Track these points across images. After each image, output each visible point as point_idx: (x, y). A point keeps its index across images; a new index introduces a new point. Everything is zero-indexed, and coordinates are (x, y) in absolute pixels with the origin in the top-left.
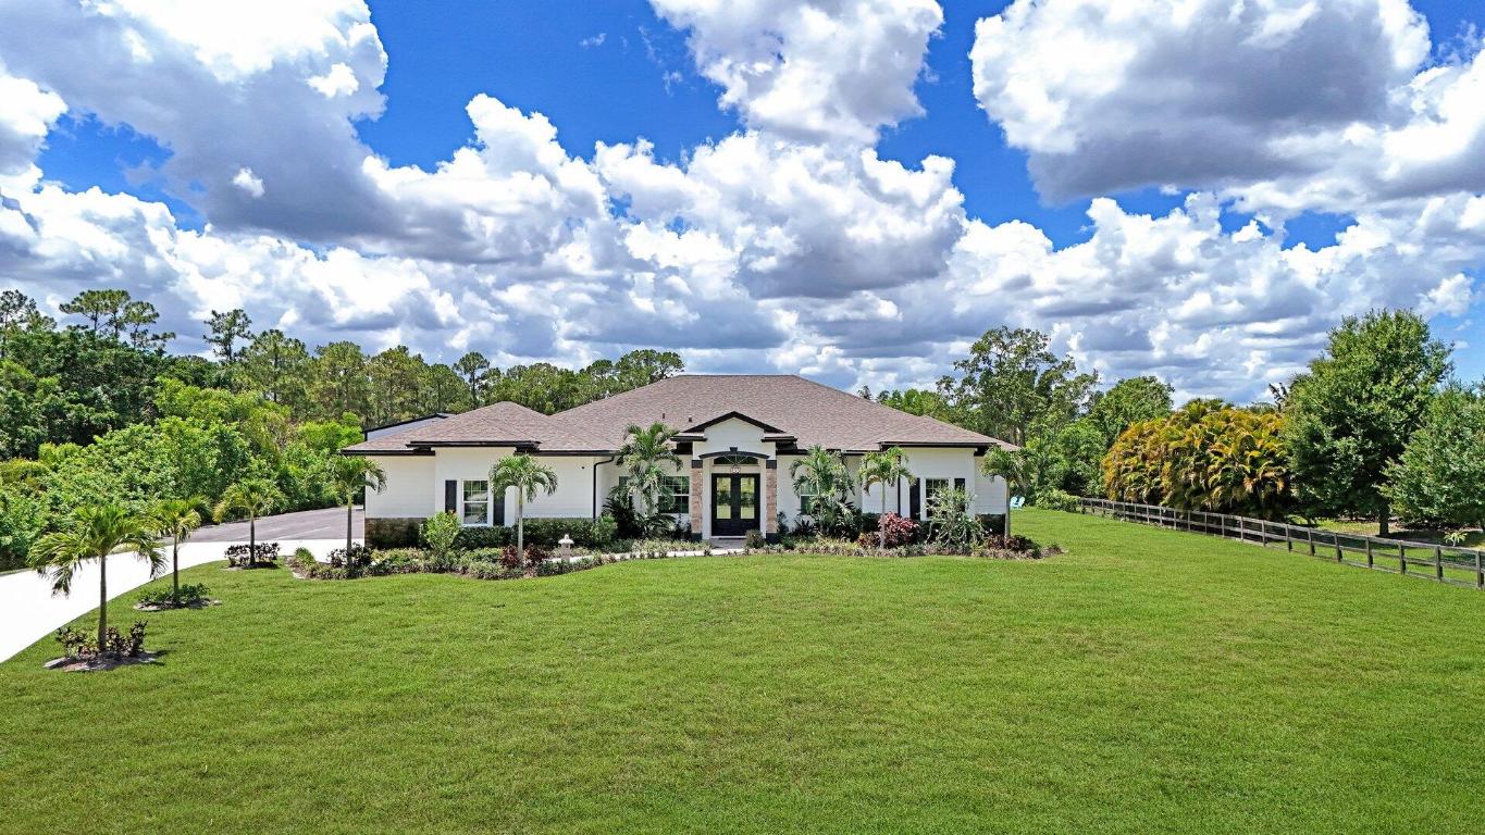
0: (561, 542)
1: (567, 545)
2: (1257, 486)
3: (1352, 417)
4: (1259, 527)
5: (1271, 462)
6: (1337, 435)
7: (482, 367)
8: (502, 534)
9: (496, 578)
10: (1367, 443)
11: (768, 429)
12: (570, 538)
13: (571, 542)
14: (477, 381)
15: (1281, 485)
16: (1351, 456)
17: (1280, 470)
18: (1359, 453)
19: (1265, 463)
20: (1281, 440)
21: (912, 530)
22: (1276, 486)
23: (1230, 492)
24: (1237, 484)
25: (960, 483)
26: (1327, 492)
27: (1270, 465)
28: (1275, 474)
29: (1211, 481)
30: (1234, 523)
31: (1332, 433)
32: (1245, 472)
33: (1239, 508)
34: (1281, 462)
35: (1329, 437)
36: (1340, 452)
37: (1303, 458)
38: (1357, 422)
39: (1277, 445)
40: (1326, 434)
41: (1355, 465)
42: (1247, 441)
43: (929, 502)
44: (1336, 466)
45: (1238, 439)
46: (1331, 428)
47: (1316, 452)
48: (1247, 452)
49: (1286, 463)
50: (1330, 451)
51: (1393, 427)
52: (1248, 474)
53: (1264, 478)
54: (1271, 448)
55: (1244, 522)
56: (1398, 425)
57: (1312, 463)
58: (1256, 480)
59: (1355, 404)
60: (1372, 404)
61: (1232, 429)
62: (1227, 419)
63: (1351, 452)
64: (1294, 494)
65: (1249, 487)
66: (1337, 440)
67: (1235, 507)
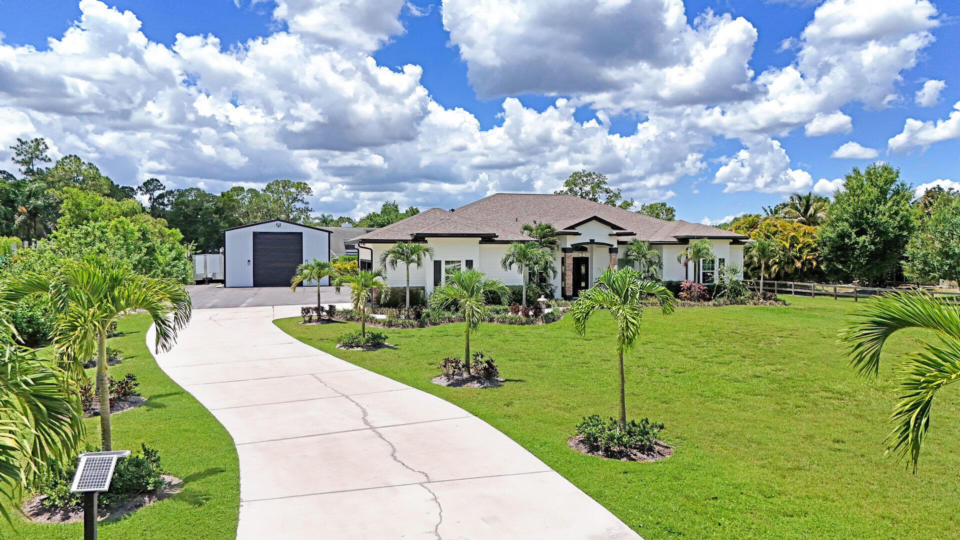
0: (540, 300)
2: (803, 264)
3: (867, 223)
4: (790, 287)
5: (809, 250)
6: (859, 234)
7: (159, 189)
9: (522, 324)
10: (877, 238)
11: (614, 227)
15: (815, 263)
16: (867, 247)
17: (815, 255)
18: (872, 244)
19: (806, 251)
20: (813, 238)
21: (704, 291)
22: (812, 264)
23: (784, 268)
24: (788, 263)
25: (722, 261)
26: (850, 266)
27: (809, 252)
28: (811, 257)
29: (770, 262)
30: (785, 286)
31: (856, 233)
32: (794, 256)
33: (790, 277)
34: (815, 250)
35: (854, 236)
36: (860, 244)
37: (832, 247)
38: (870, 227)
39: (811, 240)
40: (853, 233)
41: (868, 251)
42: (793, 238)
43: (704, 274)
44: (857, 252)
45: (789, 237)
46: (855, 230)
47: (844, 244)
48: (795, 245)
49: (818, 250)
50: (854, 244)
51: (891, 229)
52: (796, 257)
53: (806, 260)
54: (808, 242)
55: (795, 285)
56: (894, 228)
57: (840, 251)
58: (802, 261)
59: (870, 216)
60: (880, 216)
61: (781, 232)
62: (775, 226)
63: (867, 244)
64: (823, 268)
65: (798, 264)
66: (859, 237)
67: (788, 277)
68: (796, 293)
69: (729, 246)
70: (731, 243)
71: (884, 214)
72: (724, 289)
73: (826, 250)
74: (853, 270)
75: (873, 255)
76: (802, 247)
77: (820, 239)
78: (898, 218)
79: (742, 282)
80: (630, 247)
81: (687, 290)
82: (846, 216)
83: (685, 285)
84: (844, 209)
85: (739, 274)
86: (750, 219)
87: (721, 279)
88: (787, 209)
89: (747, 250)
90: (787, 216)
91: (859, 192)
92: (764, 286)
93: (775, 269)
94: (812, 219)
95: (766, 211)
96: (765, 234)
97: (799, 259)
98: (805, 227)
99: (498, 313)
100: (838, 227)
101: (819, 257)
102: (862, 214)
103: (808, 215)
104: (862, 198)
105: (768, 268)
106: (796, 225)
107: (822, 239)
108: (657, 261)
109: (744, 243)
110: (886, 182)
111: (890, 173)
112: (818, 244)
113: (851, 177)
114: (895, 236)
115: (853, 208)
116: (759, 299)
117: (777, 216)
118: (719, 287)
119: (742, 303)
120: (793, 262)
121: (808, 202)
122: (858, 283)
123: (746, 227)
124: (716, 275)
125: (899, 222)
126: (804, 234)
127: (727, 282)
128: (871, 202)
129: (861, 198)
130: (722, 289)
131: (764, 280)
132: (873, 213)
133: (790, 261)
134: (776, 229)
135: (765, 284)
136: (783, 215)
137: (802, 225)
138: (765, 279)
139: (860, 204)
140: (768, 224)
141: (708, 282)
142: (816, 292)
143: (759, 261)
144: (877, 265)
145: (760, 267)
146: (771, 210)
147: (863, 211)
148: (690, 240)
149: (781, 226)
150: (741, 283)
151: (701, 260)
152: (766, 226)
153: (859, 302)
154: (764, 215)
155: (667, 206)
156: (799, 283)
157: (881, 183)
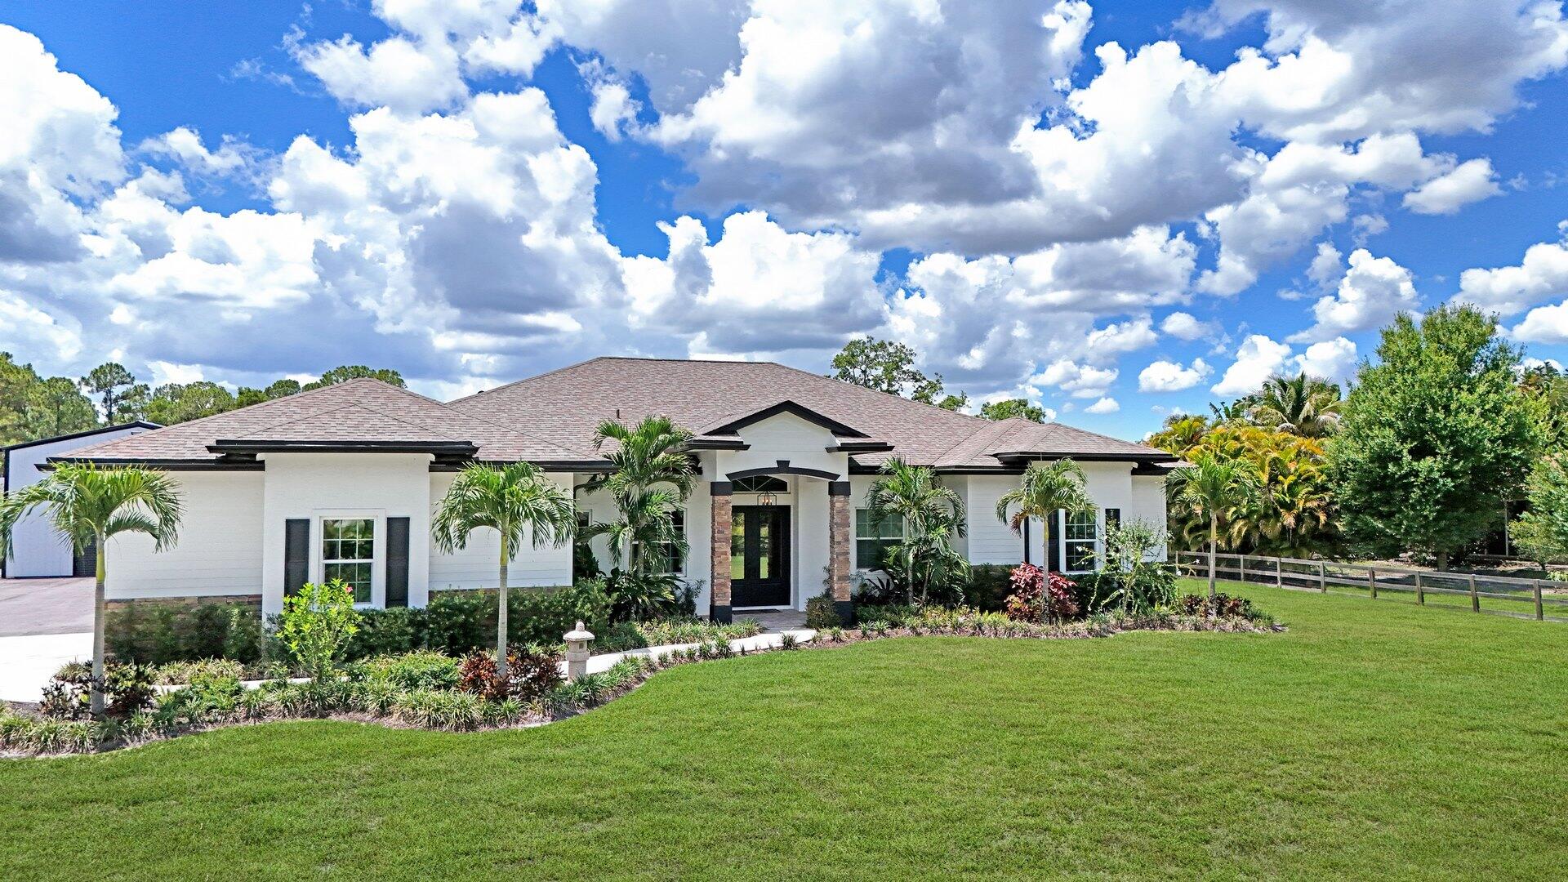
0: (570, 635)
1: (580, 643)
2: (1299, 519)
3: (1434, 431)
4: (1273, 567)
5: (1310, 489)
6: (1418, 453)
7: (123, 383)
8: (411, 623)
9: (471, 725)
10: (1457, 462)
11: (839, 430)
12: (587, 628)
13: (590, 636)
14: (116, 401)
15: (1323, 518)
16: (1437, 481)
17: (1322, 499)
18: (1447, 476)
19: (1303, 491)
20: (1317, 462)
21: (1067, 591)
22: (1317, 519)
23: (1257, 527)
24: (1266, 516)
25: (1113, 515)
26: (1400, 524)
27: (1310, 493)
28: (1315, 504)
29: (1229, 516)
30: (1261, 565)
31: (1410, 452)
32: (1278, 501)
33: (1273, 546)
34: (1323, 488)
35: (1407, 458)
36: (1422, 475)
37: (1360, 482)
38: (1442, 439)
39: (1313, 469)
40: (1405, 452)
41: (1438, 491)
42: (1276, 464)
43: (1069, 546)
44: (1415, 494)
45: (1267, 462)
46: (1408, 446)
47: (1386, 476)
48: (1281, 478)
49: (1327, 489)
50: (1406, 476)
51: (1488, 445)
52: (1283, 504)
53: (1304, 510)
54: (1307, 471)
55: (1282, 564)
56: (1492, 441)
57: (1376, 490)
58: (1295, 511)
59: (1440, 415)
60: (1463, 416)
61: (1249, 450)
62: (1237, 439)
63: (1436, 475)
64: (1341, 529)
65: (1289, 520)
66: (1418, 460)
67: (1266, 545)
68: (1285, 581)
69: (1129, 478)
70: (1134, 472)
71: (1471, 411)
72: (1121, 586)
73: (1347, 489)
74: (1407, 533)
75: (1451, 501)
76: (1295, 483)
77: (1331, 465)
78: (1502, 420)
79: (1164, 568)
80: (882, 479)
81: (1025, 591)
82: (1388, 415)
83: (1021, 576)
84: (1383, 400)
85: (1155, 550)
86: (1185, 424)
87: (1111, 561)
88: (1256, 408)
89: (1175, 489)
90: (1258, 422)
91: (1413, 363)
92: (1217, 565)
93: (1239, 531)
94: (1308, 427)
95: (1217, 411)
96: (1216, 455)
97: (1289, 507)
98: (1299, 440)
99: (412, 682)
100: (1373, 439)
101: (1332, 503)
102: (1422, 411)
103: (1301, 417)
104: (1423, 375)
105: (1224, 526)
106: (1278, 436)
107: (1338, 464)
108: (951, 517)
109: (1166, 471)
110: (1471, 343)
111: (1478, 322)
112: (1329, 475)
113: (1393, 334)
114: (1496, 457)
115: (1403, 399)
116: (1207, 614)
117: (1238, 420)
118: (1106, 580)
119: (1164, 622)
120: (1277, 515)
121: (1299, 392)
122: (1411, 557)
123: (1177, 442)
124: (1099, 553)
125: (1502, 427)
126: (1298, 454)
127: (1126, 568)
128: (1441, 386)
129: (1419, 376)
130: (1115, 585)
131: (1217, 552)
132: (1446, 408)
133: (1271, 512)
134: (1239, 445)
135: (1218, 562)
136: (1251, 418)
137: (1292, 436)
138: (1219, 550)
139: (1417, 388)
140: (1222, 435)
141: (1082, 568)
142: (1328, 579)
143: (1205, 513)
144: (1460, 520)
145: (1207, 526)
146: (1226, 409)
147: (1423, 405)
148: (1034, 463)
149: (1248, 439)
150: (1160, 572)
151: (1062, 512)
152: (1218, 439)
153: (1431, 606)
154: (1212, 418)
155: (1030, 406)
156: (1292, 560)
157: (1460, 343)
